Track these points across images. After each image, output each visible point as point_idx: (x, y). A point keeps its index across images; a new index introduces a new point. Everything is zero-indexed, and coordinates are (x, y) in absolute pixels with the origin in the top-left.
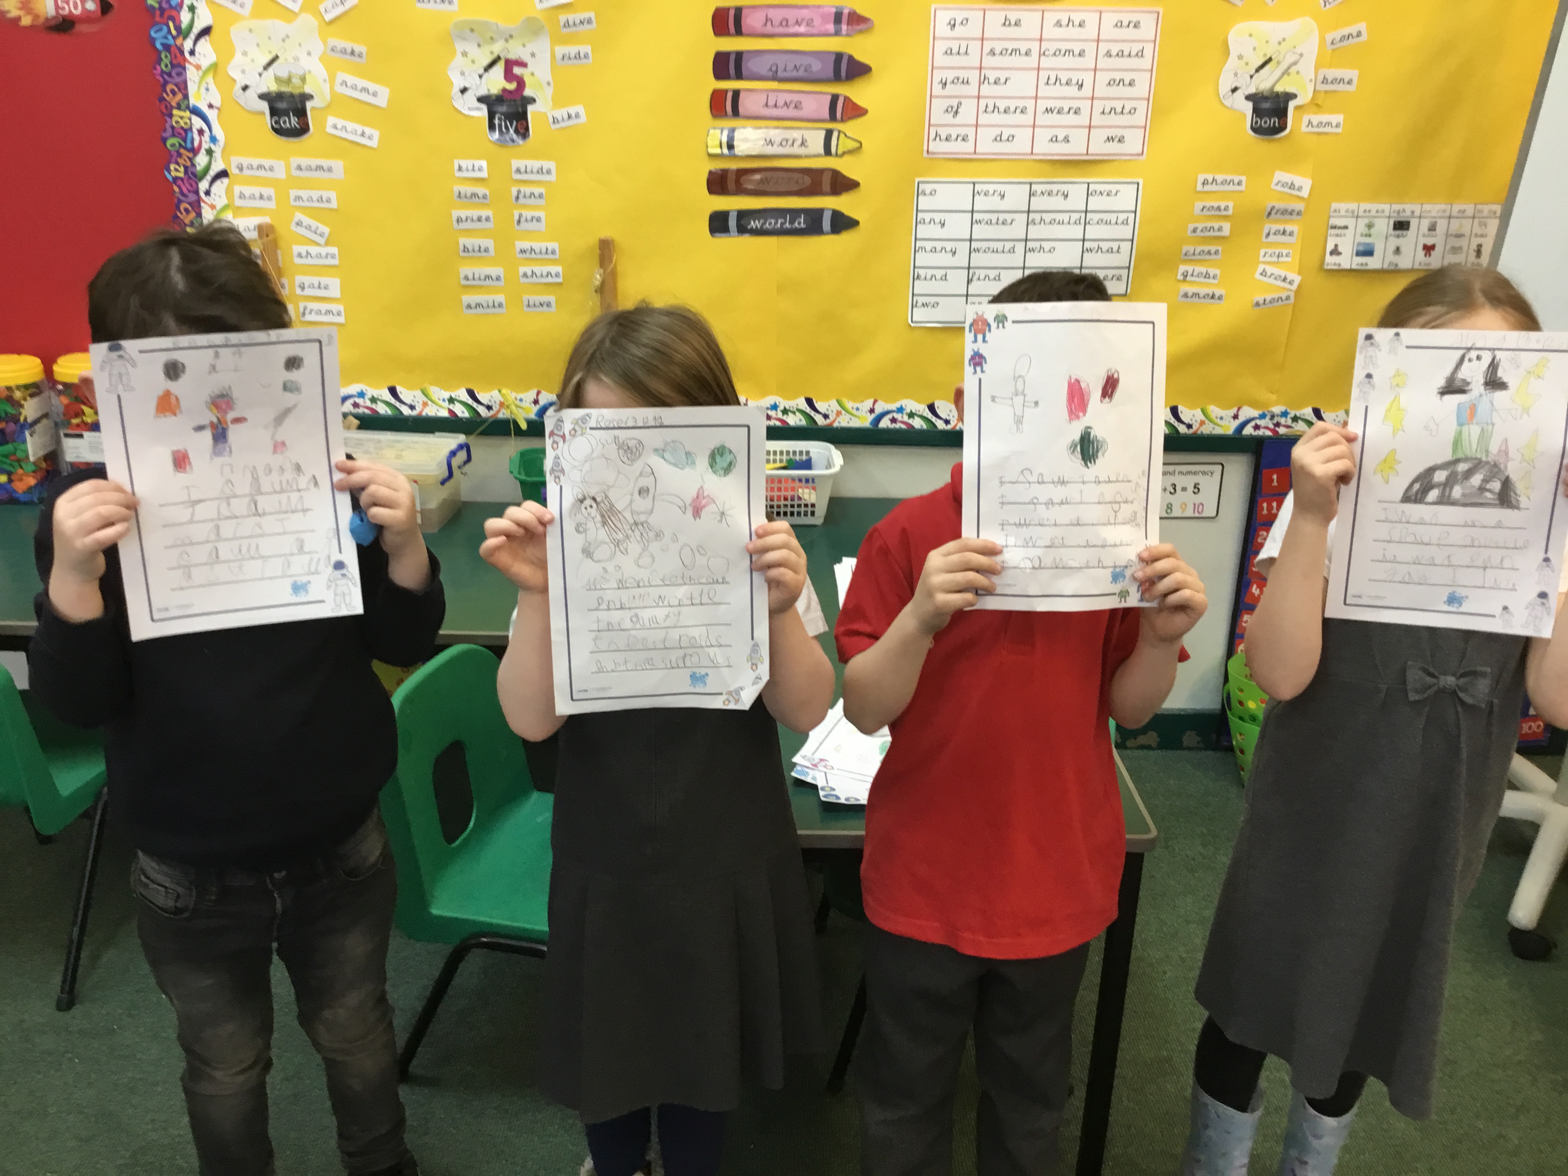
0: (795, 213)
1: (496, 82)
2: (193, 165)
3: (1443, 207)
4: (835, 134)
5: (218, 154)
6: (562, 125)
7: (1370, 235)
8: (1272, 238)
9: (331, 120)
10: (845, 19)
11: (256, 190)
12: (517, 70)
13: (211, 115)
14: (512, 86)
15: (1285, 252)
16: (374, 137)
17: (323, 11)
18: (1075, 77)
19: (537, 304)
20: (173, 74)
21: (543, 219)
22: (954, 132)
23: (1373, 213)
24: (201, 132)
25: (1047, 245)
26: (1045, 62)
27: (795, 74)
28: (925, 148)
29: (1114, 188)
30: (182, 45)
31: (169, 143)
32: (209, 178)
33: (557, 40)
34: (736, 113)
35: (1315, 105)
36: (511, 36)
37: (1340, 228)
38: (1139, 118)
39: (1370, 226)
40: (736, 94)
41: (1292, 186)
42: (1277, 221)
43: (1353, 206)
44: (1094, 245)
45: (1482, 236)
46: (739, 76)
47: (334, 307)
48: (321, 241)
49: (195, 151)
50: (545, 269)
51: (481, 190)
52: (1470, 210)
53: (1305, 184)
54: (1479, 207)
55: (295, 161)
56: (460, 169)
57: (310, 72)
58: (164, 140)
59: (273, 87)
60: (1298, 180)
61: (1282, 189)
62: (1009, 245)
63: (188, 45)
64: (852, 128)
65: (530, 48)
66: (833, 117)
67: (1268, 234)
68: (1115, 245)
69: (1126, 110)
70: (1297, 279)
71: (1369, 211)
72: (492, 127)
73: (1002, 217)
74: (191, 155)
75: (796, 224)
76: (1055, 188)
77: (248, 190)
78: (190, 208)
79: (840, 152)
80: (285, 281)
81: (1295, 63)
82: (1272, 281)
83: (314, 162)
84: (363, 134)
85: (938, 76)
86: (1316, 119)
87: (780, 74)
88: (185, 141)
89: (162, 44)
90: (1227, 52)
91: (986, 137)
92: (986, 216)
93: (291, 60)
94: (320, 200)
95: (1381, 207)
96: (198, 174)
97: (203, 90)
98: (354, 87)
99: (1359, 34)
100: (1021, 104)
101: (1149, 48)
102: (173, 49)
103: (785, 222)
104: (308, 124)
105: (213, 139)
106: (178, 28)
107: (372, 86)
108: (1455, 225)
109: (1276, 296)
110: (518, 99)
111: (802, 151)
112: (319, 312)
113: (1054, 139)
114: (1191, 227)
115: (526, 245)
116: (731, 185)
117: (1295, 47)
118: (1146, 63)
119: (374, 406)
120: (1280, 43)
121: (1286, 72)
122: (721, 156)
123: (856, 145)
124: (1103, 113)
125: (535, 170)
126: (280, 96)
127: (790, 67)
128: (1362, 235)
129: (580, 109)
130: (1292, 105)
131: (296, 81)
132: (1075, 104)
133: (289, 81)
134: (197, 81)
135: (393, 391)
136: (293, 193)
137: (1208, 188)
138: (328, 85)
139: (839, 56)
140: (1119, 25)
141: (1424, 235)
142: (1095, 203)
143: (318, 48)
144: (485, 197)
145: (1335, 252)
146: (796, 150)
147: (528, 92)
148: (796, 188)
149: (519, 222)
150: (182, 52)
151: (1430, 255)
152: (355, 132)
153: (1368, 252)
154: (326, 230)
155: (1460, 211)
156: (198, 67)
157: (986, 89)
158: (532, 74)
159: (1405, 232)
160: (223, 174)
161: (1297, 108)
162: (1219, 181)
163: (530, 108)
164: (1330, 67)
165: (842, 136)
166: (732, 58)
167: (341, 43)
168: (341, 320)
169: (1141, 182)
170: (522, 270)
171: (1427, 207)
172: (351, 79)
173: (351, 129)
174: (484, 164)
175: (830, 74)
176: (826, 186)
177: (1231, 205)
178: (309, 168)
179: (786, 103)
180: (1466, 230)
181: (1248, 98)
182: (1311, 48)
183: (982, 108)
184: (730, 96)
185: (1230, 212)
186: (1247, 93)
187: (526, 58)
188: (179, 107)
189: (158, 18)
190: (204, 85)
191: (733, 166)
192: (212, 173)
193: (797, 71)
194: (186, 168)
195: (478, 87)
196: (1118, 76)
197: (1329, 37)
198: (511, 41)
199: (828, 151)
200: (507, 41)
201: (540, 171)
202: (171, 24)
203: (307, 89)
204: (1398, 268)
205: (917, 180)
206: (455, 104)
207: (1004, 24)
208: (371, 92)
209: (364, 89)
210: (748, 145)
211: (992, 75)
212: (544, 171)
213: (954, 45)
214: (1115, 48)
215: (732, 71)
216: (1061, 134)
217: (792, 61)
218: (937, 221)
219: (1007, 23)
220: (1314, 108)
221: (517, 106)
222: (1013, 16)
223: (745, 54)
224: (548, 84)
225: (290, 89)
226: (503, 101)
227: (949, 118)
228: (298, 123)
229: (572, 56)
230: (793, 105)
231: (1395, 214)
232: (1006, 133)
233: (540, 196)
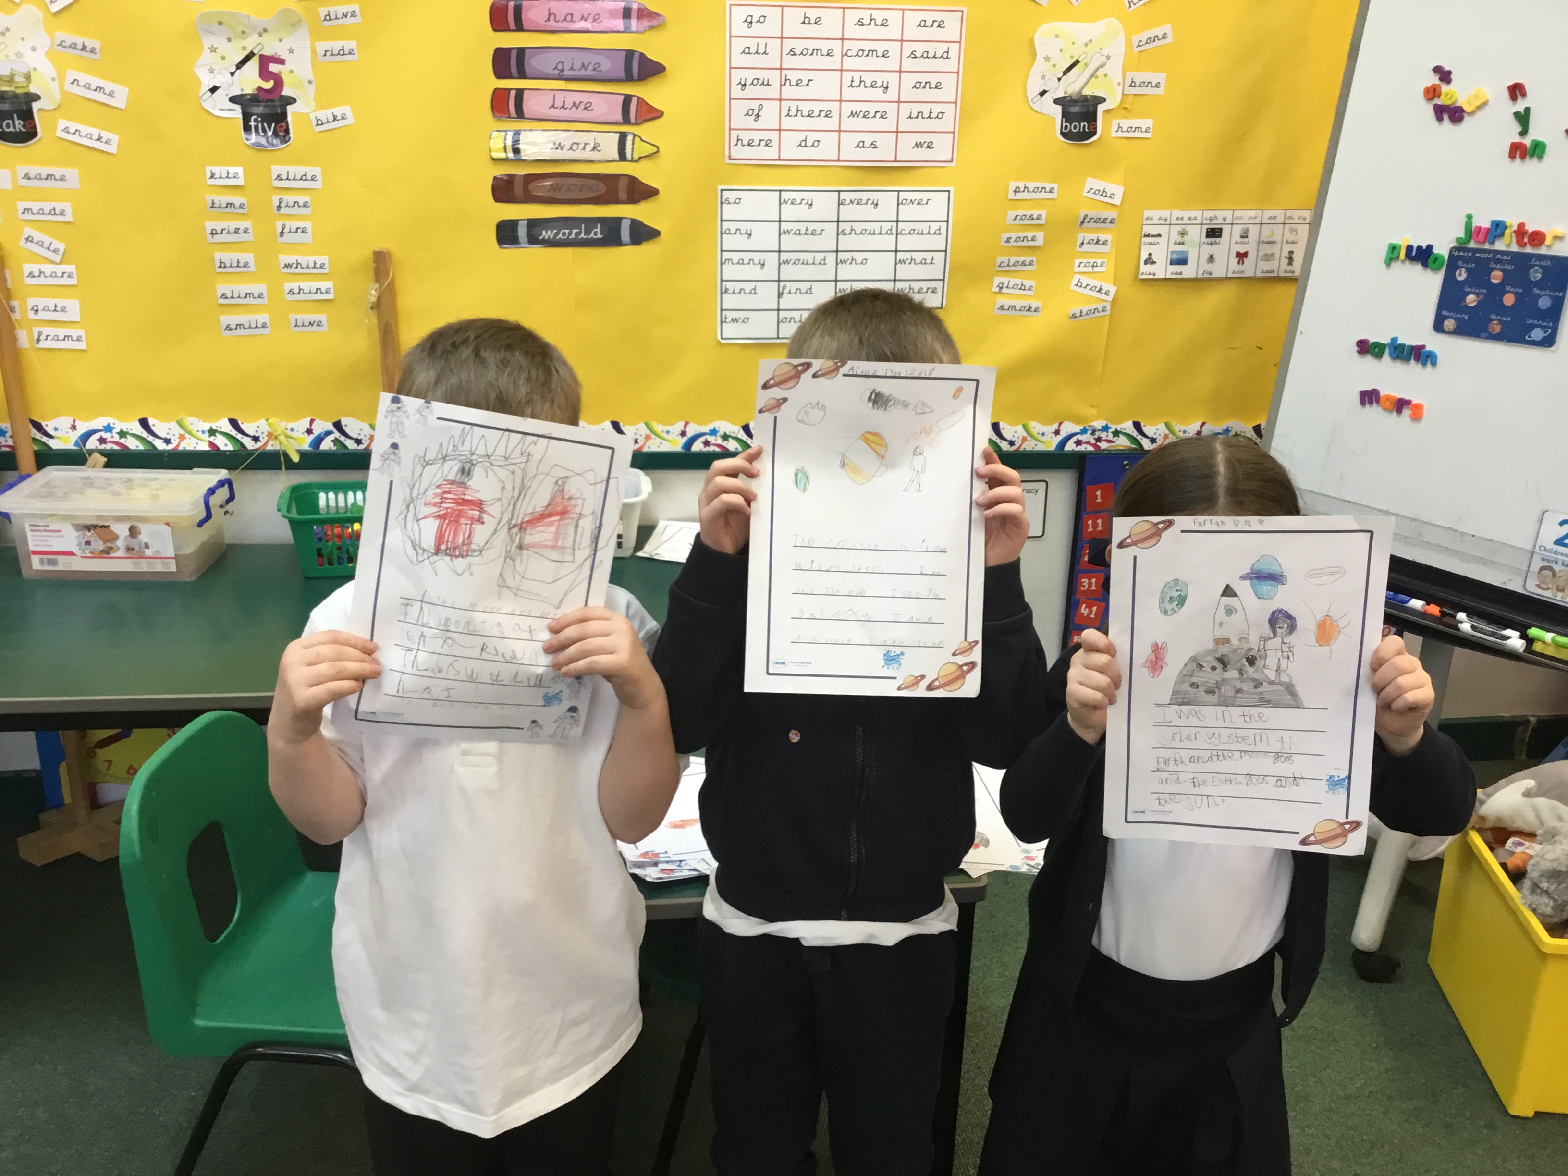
0: (590, 222)
1: (250, 81)
3: (1252, 213)
4: (630, 138)
6: (326, 127)
7: (1183, 244)
8: (1085, 248)
9: (62, 123)
10: (634, 14)
12: (273, 68)
14: (269, 85)
15: (1099, 262)
16: (114, 142)
17: (49, 2)
18: (880, 78)
19: (307, 323)
21: (309, 230)
22: (756, 136)
23: (1186, 221)
25: (859, 257)
26: (848, 63)
27: (583, 73)
28: (727, 154)
29: (924, 196)
33: (317, 35)
34: (520, 114)
35: (1124, 109)
36: (265, 30)
37: (1153, 236)
38: (947, 123)
39: (1183, 234)
40: (520, 93)
41: (1104, 194)
42: (1090, 230)
43: (1165, 214)
44: (907, 256)
45: (1293, 242)
46: (522, 75)
47: (74, 332)
48: (57, 259)
50: (314, 285)
51: (237, 200)
52: (1280, 216)
53: (1117, 191)
54: (1289, 213)
55: (22, 169)
56: (213, 176)
57: (35, 69)
60: (1110, 188)
61: (1094, 196)
62: (819, 257)
64: (646, 130)
65: (288, 43)
66: (626, 121)
67: (1082, 244)
68: (928, 256)
69: (934, 115)
70: (1113, 290)
71: (1182, 219)
72: (247, 128)
73: (812, 226)
75: (592, 235)
76: (864, 196)
79: (636, 157)
80: (15, 303)
81: (1102, 66)
82: (1087, 291)
83: (45, 171)
84: (99, 139)
85: (737, 75)
86: (1126, 123)
87: (567, 73)
90: (1034, 54)
91: (790, 140)
92: (794, 226)
93: (13, 57)
94: (53, 212)
95: (1192, 214)
98: (87, 86)
99: (1164, 36)
100: (825, 107)
101: (954, 49)
103: (580, 233)
104: (35, 127)
107: (108, 86)
108: (1266, 232)
109: (1092, 307)
110: (277, 98)
111: (595, 156)
112: (56, 338)
113: (861, 145)
114: (1005, 236)
115: (291, 259)
116: (518, 192)
117: (1101, 49)
118: (951, 65)
119: (123, 441)
120: (1086, 45)
121: (1093, 75)
122: (506, 160)
123: (655, 149)
124: (910, 117)
125: (298, 177)
126: (2, 97)
127: (577, 66)
128: (1175, 244)
129: (346, 109)
130: (1101, 108)
131: (19, 79)
132: (881, 107)
133: (10, 79)
135: (144, 423)
136: (21, 205)
137: (1019, 196)
138: (56, 84)
139: (630, 54)
140: (922, 24)
141: (1236, 243)
142: (906, 212)
143: (44, 41)
144: (241, 207)
145: (1149, 261)
146: (588, 154)
147: (287, 91)
149: (282, 233)
151: (1243, 263)
152: (89, 136)
153: (1182, 261)
154: (62, 246)
155: (1270, 218)
157: (788, 92)
158: (291, 72)
159: (1218, 240)
161: (1107, 111)
162: (1031, 189)
163: (290, 109)
164: (1137, 70)
165: (637, 139)
166: (514, 55)
167: (70, 37)
168: (82, 346)
169: (952, 189)
170: (287, 286)
171: (1237, 213)
172: (84, 78)
173: (86, 132)
174: (240, 170)
175: (622, 74)
176: (623, 195)
177: (1044, 213)
178: (38, 177)
179: (574, 104)
180: (1277, 237)
181: (1057, 101)
182: (1118, 48)
183: (785, 112)
184: (513, 94)
185: (1042, 222)
186: (1055, 97)
187: (283, 55)
191: (521, 171)
193: (586, 69)
195: (230, 85)
196: (924, 78)
197: (1135, 39)
198: (264, 35)
199: (622, 157)
200: (260, 35)
201: (304, 178)
203: (33, 89)
204: (1212, 276)
205: (720, 187)
206: (204, 105)
207: (804, 23)
208: (107, 92)
209: (99, 89)
210: (536, 149)
211: (794, 76)
212: (309, 177)
213: (752, 43)
214: (920, 49)
215: (514, 69)
216: (868, 139)
217: (579, 59)
218: (743, 231)
219: (807, 21)
220: (1123, 112)
221: (274, 106)
222: (813, 14)
223: (527, 51)
224: (310, 82)
225: (12, 89)
226: (260, 102)
227: (750, 122)
228: (24, 126)
229: (335, 52)
230: (582, 106)
231: (1208, 222)
232: (812, 137)
233: (305, 205)
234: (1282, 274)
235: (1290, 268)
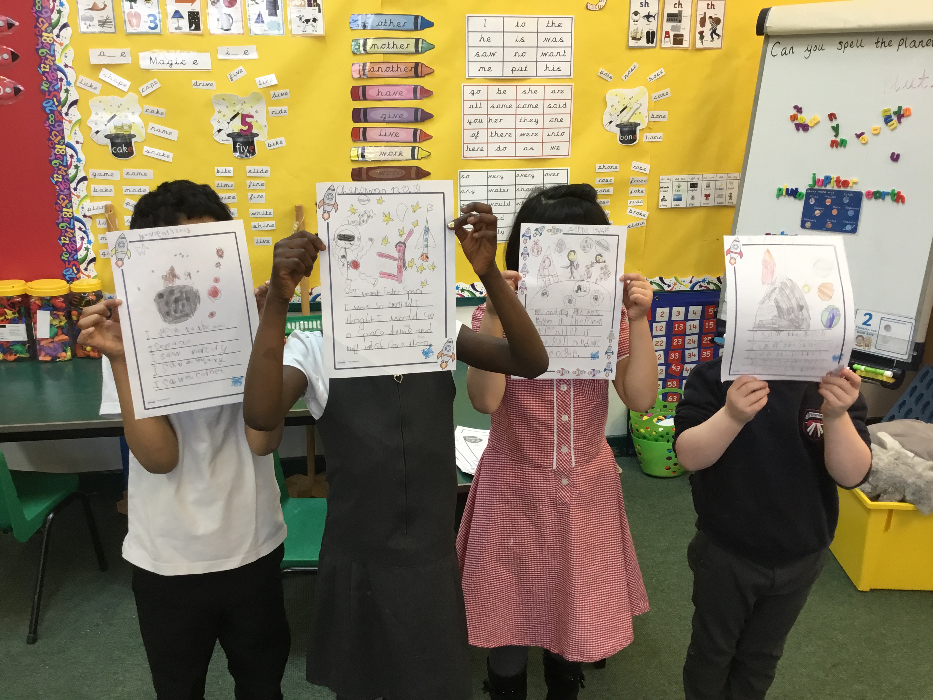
1: (237, 126)
2: (67, 174)
3: (712, 176)
4: (417, 148)
5: (81, 168)
6: (273, 147)
7: (679, 191)
8: (633, 194)
9: (146, 148)
10: (419, 91)
11: (103, 187)
12: (248, 120)
13: (78, 147)
14: (246, 128)
15: (640, 201)
16: (170, 156)
17: (141, 91)
18: (534, 118)
19: (262, 241)
20: (56, 125)
21: (264, 196)
22: (476, 146)
23: (680, 180)
24: (72, 156)
26: (519, 111)
27: (394, 119)
28: (462, 155)
29: (556, 172)
30: (61, 110)
31: (53, 162)
32: (76, 181)
33: (269, 104)
34: (365, 139)
35: (649, 128)
36: (245, 102)
37: (665, 188)
38: (566, 138)
39: (679, 186)
40: (365, 129)
41: (641, 168)
42: (636, 186)
45: (731, 189)
46: (366, 121)
49: (68, 167)
50: (266, 223)
51: (230, 183)
52: (724, 176)
53: (647, 167)
54: (729, 175)
55: (125, 171)
56: (218, 172)
57: (133, 123)
58: (51, 161)
59: (114, 132)
60: (644, 166)
61: (636, 170)
62: (507, 202)
63: (64, 110)
64: (424, 145)
65: (255, 108)
66: (415, 141)
67: (631, 192)
69: (560, 134)
70: (647, 214)
71: (678, 179)
72: (235, 150)
73: (503, 188)
74: (66, 169)
76: (527, 173)
77: (98, 187)
78: (65, 198)
79: (420, 158)
81: (638, 109)
82: (635, 215)
83: (136, 171)
85: (467, 118)
86: (650, 135)
87: (387, 119)
88: (62, 161)
89: (50, 110)
90: (606, 104)
91: (492, 148)
92: (495, 188)
93: (123, 117)
94: (140, 191)
95: (683, 177)
96: (70, 179)
97: (73, 133)
98: (159, 130)
99: (667, 94)
100: (509, 131)
101: (568, 103)
102: (56, 113)
104: (132, 151)
105: (79, 160)
106: (59, 101)
107: (169, 130)
108: (719, 183)
109: (637, 222)
110: (250, 134)
111: (400, 157)
113: (526, 149)
115: (255, 211)
116: (364, 176)
117: (637, 101)
118: (567, 110)
120: (630, 99)
121: (634, 113)
122: (358, 161)
123: (428, 154)
124: (548, 135)
125: (259, 171)
126: (117, 136)
127: (392, 116)
128: (676, 191)
129: (282, 139)
130: (638, 128)
131: (126, 128)
132: (535, 131)
133: (122, 127)
134: (70, 129)
136: (125, 188)
137: (601, 171)
138: (144, 130)
139: (416, 110)
140: (553, 92)
141: (705, 190)
142: (547, 179)
143: (139, 110)
144: (232, 186)
145: (664, 200)
146: (397, 157)
147: (254, 131)
148: (398, 176)
150: (61, 114)
151: (708, 199)
153: (679, 199)
155: (720, 177)
156: (70, 122)
157: (491, 125)
158: (257, 122)
159: (696, 189)
160: (84, 179)
161: (641, 130)
162: (606, 167)
163: (256, 139)
164: (654, 110)
165: (420, 149)
166: (362, 111)
167: (151, 108)
169: (568, 168)
170: (253, 224)
171: (705, 176)
172: (157, 126)
173: (156, 152)
174: (231, 169)
175: (412, 118)
176: (413, 175)
177: (613, 178)
178: (133, 174)
179: (390, 134)
180: (724, 186)
181: (617, 126)
182: (645, 100)
183: (489, 134)
184: (361, 130)
185: (612, 182)
186: (616, 124)
187: (253, 114)
188: (59, 144)
189: (47, 97)
190: (73, 131)
191: (365, 166)
192: (78, 178)
193: (396, 117)
194: (63, 176)
195: (227, 128)
196: (555, 117)
197: (653, 95)
198: (244, 104)
199: (413, 158)
200: (242, 105)
201: (262, 171)
202: (55, 99)
203: (132, 132)
204: (695, 206)
205: (459, 171)
206: (214, 137)
207: (498, 93)
208: (168, 133)
209: (164, 131)
210: (373, 156)
211: (493, 118)
212: (264, 171)
213: (474, 103)
214: (552, 103)
215: (362, 117)
216: (529, 146)
217: (393, 113)
218: (471, 191)
219: (499, 92)
220: (649, 130)
221: (249, 138)
222: (502, 89)
223: (368, 110)
224: (265, 126)
225: (123, 132)
226: (241, 136)
227: (473, 140)
228: (127, 150)
229: (278, 112)
230: (394, 135)
231: (690, 180)
232: (502, 146)
233: (262, 185)
234: (727, 204)
235: (730, 201)
